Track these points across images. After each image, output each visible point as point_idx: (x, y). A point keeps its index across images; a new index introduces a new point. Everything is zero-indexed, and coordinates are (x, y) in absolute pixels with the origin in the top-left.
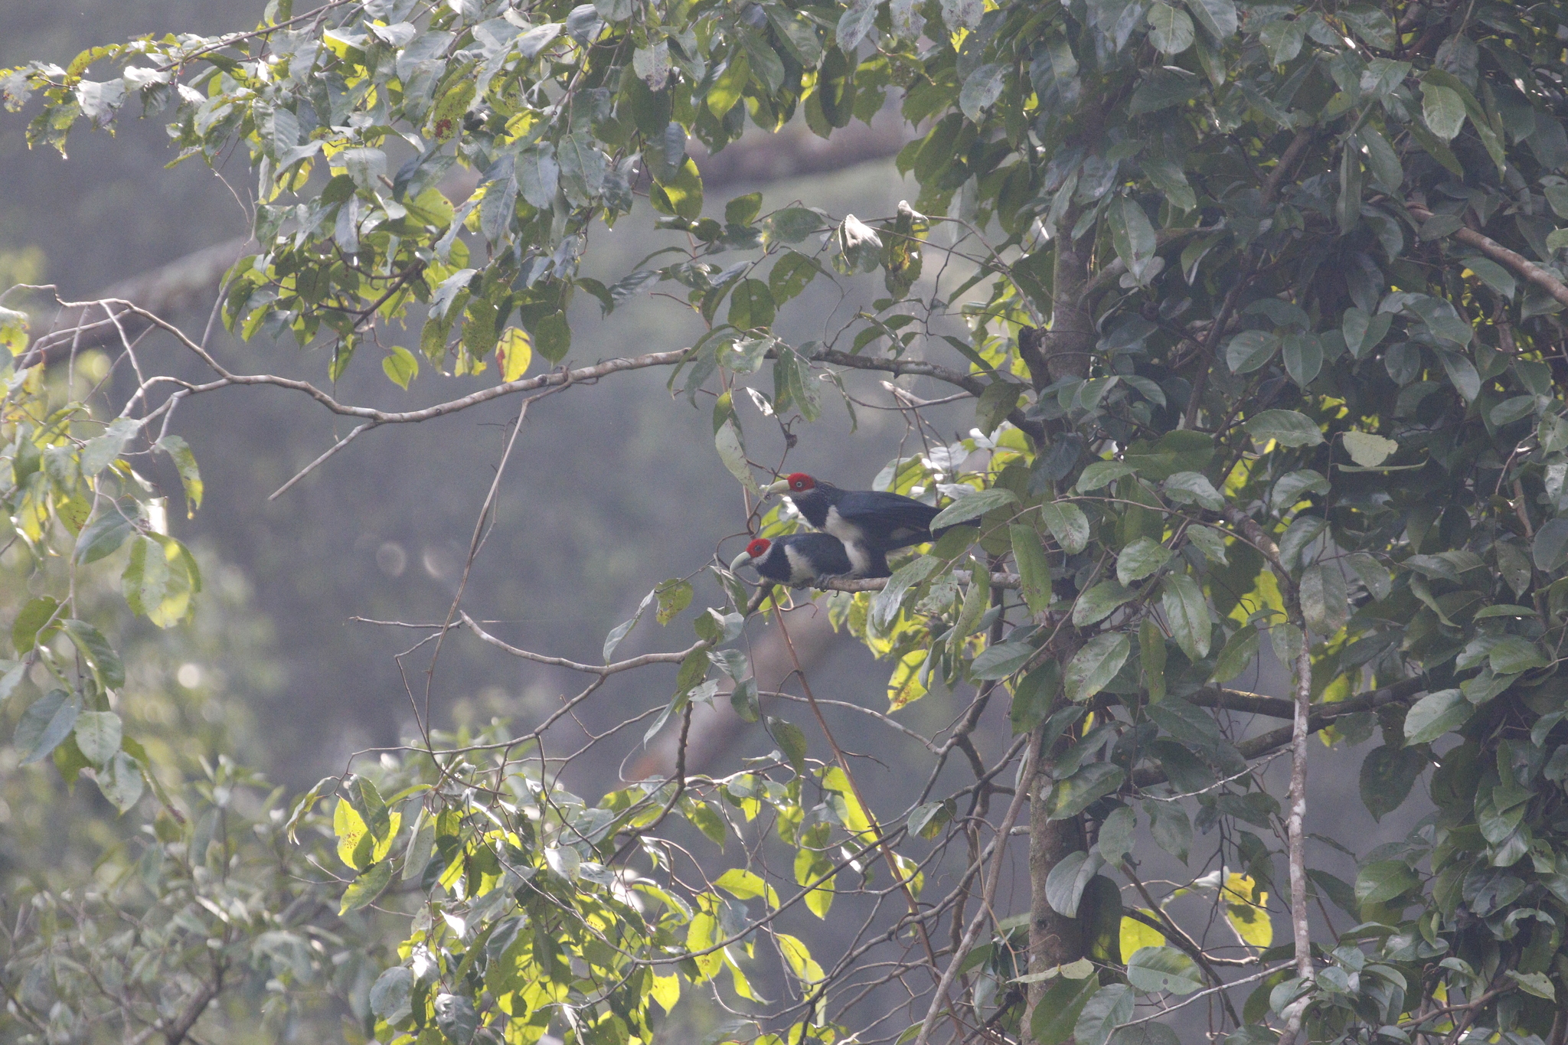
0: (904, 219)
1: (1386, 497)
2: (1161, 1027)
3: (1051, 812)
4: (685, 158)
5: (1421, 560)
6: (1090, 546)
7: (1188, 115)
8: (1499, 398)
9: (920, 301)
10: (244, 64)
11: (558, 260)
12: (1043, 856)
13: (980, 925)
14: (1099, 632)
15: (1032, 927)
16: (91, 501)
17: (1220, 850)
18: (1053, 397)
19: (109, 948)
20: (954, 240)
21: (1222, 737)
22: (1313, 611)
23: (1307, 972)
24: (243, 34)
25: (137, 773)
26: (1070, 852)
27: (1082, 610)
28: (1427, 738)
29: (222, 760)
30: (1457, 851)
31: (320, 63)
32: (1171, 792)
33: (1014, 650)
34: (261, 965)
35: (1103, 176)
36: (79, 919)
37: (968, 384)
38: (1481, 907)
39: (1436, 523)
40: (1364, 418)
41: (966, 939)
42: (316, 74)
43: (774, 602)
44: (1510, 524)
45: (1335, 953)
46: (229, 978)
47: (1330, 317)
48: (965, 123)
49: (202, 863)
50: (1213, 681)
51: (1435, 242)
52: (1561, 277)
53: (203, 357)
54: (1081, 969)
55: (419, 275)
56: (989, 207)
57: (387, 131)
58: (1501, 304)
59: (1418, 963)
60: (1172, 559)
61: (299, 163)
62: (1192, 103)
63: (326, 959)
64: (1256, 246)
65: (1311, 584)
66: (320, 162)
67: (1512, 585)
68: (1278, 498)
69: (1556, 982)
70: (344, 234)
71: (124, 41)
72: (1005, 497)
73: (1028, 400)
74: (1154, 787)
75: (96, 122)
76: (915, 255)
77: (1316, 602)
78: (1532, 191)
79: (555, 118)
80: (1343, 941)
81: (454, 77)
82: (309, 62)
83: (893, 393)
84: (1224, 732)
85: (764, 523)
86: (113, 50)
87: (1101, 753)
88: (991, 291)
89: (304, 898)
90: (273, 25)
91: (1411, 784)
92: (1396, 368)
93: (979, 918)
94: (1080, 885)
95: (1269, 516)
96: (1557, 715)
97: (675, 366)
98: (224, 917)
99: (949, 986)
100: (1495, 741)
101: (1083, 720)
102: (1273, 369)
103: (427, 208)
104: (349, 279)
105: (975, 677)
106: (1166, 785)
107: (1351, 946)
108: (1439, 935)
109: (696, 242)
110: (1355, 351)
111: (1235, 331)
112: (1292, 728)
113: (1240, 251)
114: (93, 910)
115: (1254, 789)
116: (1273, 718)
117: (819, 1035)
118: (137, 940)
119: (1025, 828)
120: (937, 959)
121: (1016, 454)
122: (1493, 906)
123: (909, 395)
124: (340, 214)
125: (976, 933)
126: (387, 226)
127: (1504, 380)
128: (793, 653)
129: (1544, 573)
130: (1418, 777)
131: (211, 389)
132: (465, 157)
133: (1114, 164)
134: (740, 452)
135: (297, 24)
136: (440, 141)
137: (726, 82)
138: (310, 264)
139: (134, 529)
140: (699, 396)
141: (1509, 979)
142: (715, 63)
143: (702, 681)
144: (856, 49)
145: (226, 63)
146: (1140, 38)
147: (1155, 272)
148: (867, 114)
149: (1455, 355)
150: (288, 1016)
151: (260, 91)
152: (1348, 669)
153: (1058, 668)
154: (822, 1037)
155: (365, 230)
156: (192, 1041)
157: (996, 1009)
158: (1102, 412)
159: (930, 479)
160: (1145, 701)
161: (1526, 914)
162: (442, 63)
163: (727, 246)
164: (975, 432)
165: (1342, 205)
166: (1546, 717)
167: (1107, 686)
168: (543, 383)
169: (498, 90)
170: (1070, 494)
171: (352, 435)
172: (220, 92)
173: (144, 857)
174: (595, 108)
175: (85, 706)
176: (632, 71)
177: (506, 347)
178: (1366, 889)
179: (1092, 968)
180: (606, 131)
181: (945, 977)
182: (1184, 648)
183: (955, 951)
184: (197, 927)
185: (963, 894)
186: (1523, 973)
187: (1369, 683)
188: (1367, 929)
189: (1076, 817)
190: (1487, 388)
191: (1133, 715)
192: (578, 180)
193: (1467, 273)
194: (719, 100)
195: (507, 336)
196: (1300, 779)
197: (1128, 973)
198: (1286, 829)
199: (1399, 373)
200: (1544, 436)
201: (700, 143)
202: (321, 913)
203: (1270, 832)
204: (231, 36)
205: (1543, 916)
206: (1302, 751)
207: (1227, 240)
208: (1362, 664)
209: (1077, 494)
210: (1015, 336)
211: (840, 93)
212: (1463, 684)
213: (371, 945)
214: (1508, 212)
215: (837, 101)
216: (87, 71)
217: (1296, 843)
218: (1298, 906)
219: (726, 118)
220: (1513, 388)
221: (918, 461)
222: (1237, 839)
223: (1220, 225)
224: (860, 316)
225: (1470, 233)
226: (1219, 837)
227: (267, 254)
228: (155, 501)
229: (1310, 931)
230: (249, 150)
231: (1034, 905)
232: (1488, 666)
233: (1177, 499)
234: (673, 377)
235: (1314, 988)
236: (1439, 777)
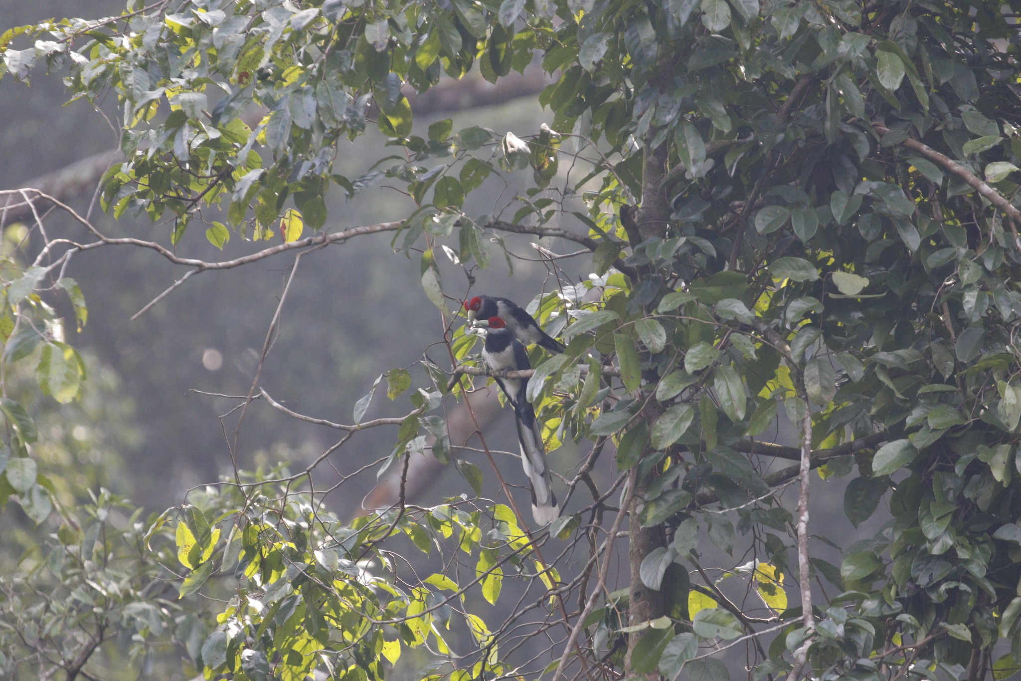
0: (545, 135)
1: (860, 315)
2: (715, 661)
3: (643, 522)
4: (401, 96)
5: (883, 356)
6: (667, 348)
7: (729, 68)
8: (932, 250)
9: (557, 189)
10: (114, 38)
11: (317, 163)
12: (638, 550)
13: (597, 596)
14: (674, 404)
15: (631, 597)
16: (15, 321)
17: (754, 546)
18: (643, 251)
19: (28, 613)
20: (577, 149)
21: (754, 472)
22: (813, 389)
23: (810, 624)
24: (113, 18)
25: (47, 498)
26: (657, 547)
27: (663, 389)
28: (886, 472)
29: (102, 490)
30: (907, 545)
31: (163, 37)
32: (721, 508)
33: (619, 416)
34: (128, 624)
35: (671, 108)
36: (10, 595)
37: (587, 242)
38: (923, 581)
39: (892, 333)
40: (845, 265)
41: (588, 605)
42: (161, 44)
43: (462, 386)
44: (941, 332)
45: (828, 611)
46: (108, 633)
47: (823, 198)
48: (583, 73)
49: (90, 559)
50: (747, 434)
51: (890, 148)
52: (973, 170)
53: (87, 227)
54: (664, 623)
55: (229, 175)
56: (599, 128)
57: (207, 81)
58: (934, 188)
59: (882, 618)
60: (721, 356)
61: (150, 102)
62: (732, 60)
63: (171, 620)
64: (775, 151)
65: (811, 371)
66: (164, 102)
67: (941, 372)
68: (790, 315)
69: (973, 630)
70: (180, 149)
71: (35, 23)
72: (611, 316)
73: (627, 253)
74: (709, 505)
75: (17, 77)
76: (552, 159)
77: (815, 383)
78: (953, 115)
79: (315, 70)
80: (833, 603)
81: (250, 44)
82: (156, 36)
83: (538, 250)
84: (755, 469)
85: (455, 336)
86: (28, 29)
87: (675, 484)
88: (602, 182)
89: (156, 581)
90: (132, 12)
91: (877, 503)
92: (866, 230)
93: (596, 591)
94: (662, 569)
95: (784, 327)
96: (972, 455)
97: (395, 232)
98: (104, 593)
99: (577, 635)
100: (932, 472)
101: (663, 462)
102: (786, 232)
103: (234, 131)
104: (184, 179)
105: (593, 434)
106: (718, 504)
107: (838, 606)
108: (896, 600)
109: (411, 153)
110: (838, 219)
111: (760, 207)
112: (799, 466)
113: (764, 155)
114: (18, 589)
115: (775, 505)
116: (788, 460)
117: (492, 670)
118: (47, 608)
119: (626, 533)
120: (571, 618)
121: (619, 290)
122: (931, 579)
123: (548, 252)
124: (177, 136)
125: (594, 600)
126: (208, 143)
127: (937, 238)
128: (474, 420)
129: (963, 364)
130: (882, 497)
131: (93, 248)
132: (258, 98)
133: (679, 100)
134: (438, 288)
135: (149, 12)
136: (242, 86)
137: (428, 47)
138: (158, 169)
139: (43, 339)
140: (411, 252)
141: (942, 628)
142: (421, 34)
143: (416, 436)
144: (512, 25)
145: (101, 37)
146: (696, 17)
147: (708, 168)
148: (521, 66)
149: (904, 221)
150: (146, 657)
151: (124, 55)
152: (836, 428)
153: (647, 427)
154: (495, 671)
155: (194, 146)
156: (84, 675)
157: (608, 650)
158: (675, 260)
159: (563, 307)
160: (704, 449)
161: (952, 585)
162: (242, 36)
163: (430, 155)
164: (593, 276)
165: (828, 124)
166: (965, 456)
167: (679, 440)
168: (309, 243)
169: (279, 53)
170: (654, 314)
171: (185, 277)
172: (98, 57)
173: (52, 553)
174: (341, 63)
175: (12, 454)
176: (364, 39)
177: (287, 222)
178: (848, 570)
179: (670, 622)
180: (349, 79)
181: (575, 630)
182: (728, 412)
183: (580, 614)
184: (86, 599)
185: (586, 575)
186: (951, 624)
187: (850, 437)
188: (849, 595)
189: (659, 525)
190: (925, 244)
191: (696, 458)
192: (329, 110)
193: (911, 169)
194: (423, 59)
195: (287, 215)
196: (805, 498)
197: (694, 626)
198: (796, 531)
199: (867, 233)
200: (962, 274)
201: (411, 86)
202: (169, 591)
203: (786, 534)
204: (105, 20)
205: (963, 587)
206: (806, 480)
207: (755, 147)
208: (845, 424)
209: (658, 313)
210: (618, 213)
211: (502, 54)
212: (910, 436)
213: (200, 611)
214: (938, 129)
215: (501, 59)
216: (11, 43)
217: (802, 540)
218: (804, 582)
219: (428, 70)
220: (942, 243)
221: (555, 295)
222: (764, 538)
223: (751, 138)
224: (517, 199)
225: (913, 142)
226: (753, 536)
227: (130, 162)
228: (56, 321)
229: (812, 598)
230: (117, 94)
231: (632, 583)
232: (927, 424)
233: (723, 317)
234: (394, 240)
235: (815, 634)
236: (896, 497)
